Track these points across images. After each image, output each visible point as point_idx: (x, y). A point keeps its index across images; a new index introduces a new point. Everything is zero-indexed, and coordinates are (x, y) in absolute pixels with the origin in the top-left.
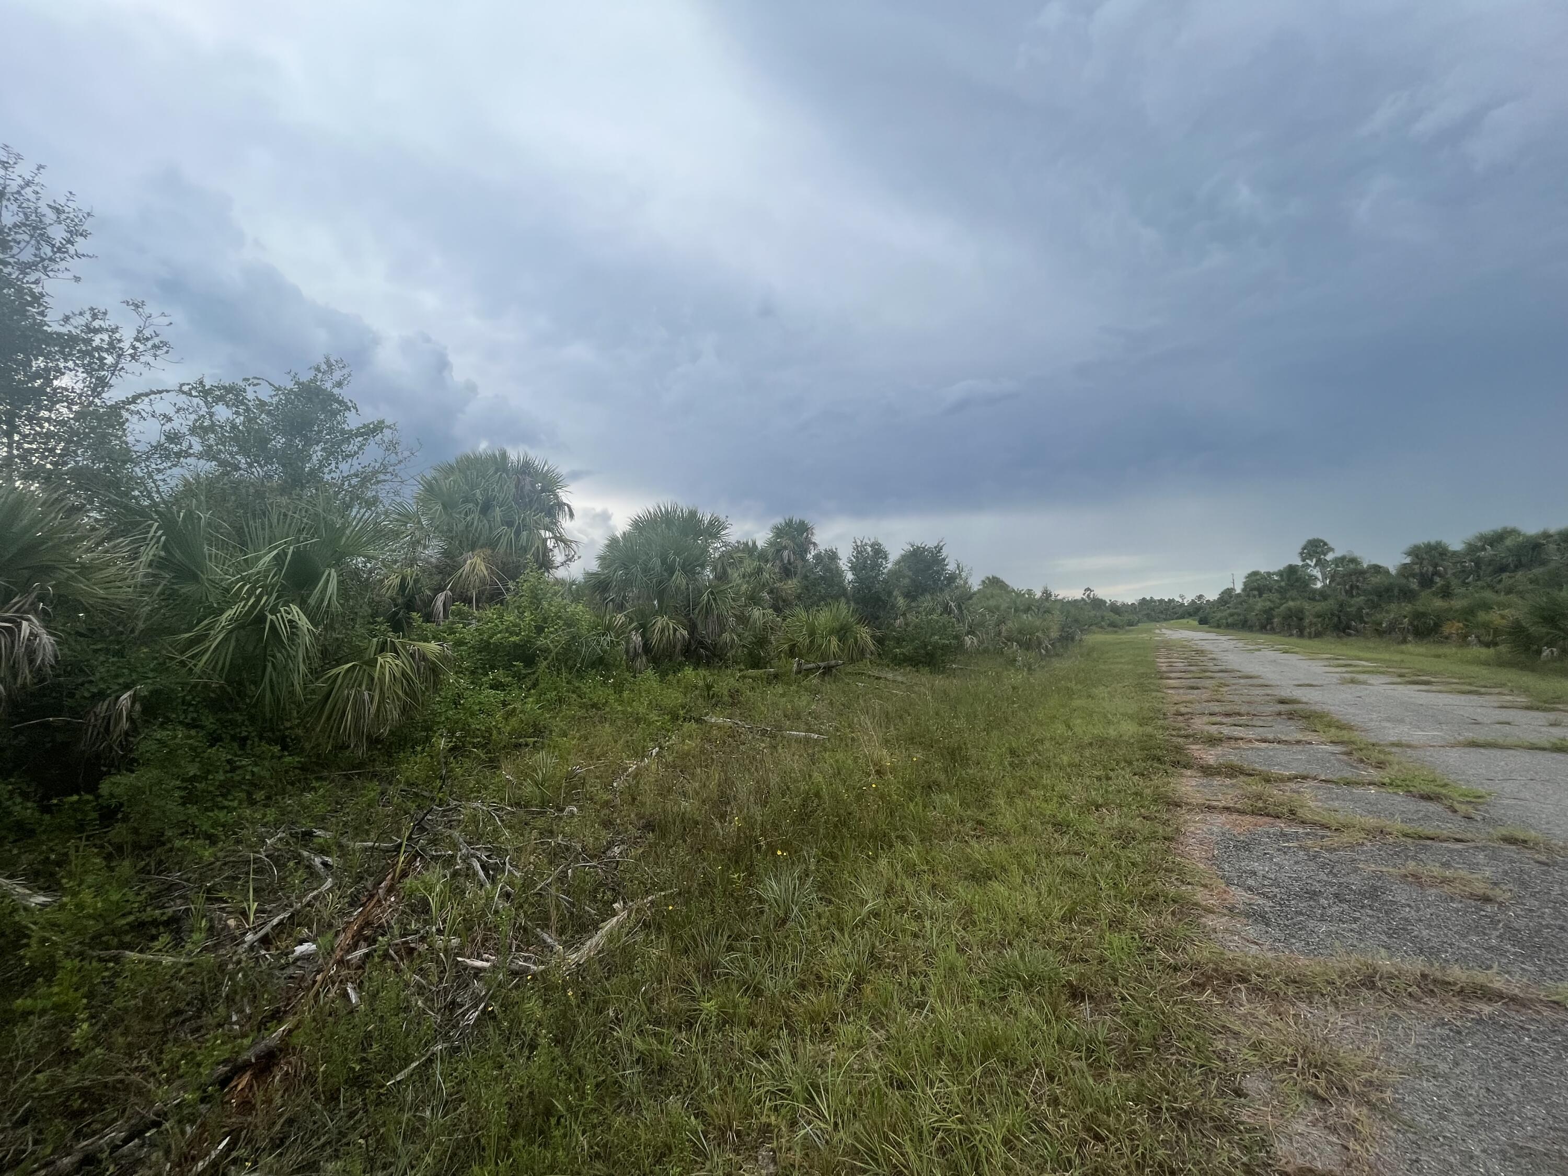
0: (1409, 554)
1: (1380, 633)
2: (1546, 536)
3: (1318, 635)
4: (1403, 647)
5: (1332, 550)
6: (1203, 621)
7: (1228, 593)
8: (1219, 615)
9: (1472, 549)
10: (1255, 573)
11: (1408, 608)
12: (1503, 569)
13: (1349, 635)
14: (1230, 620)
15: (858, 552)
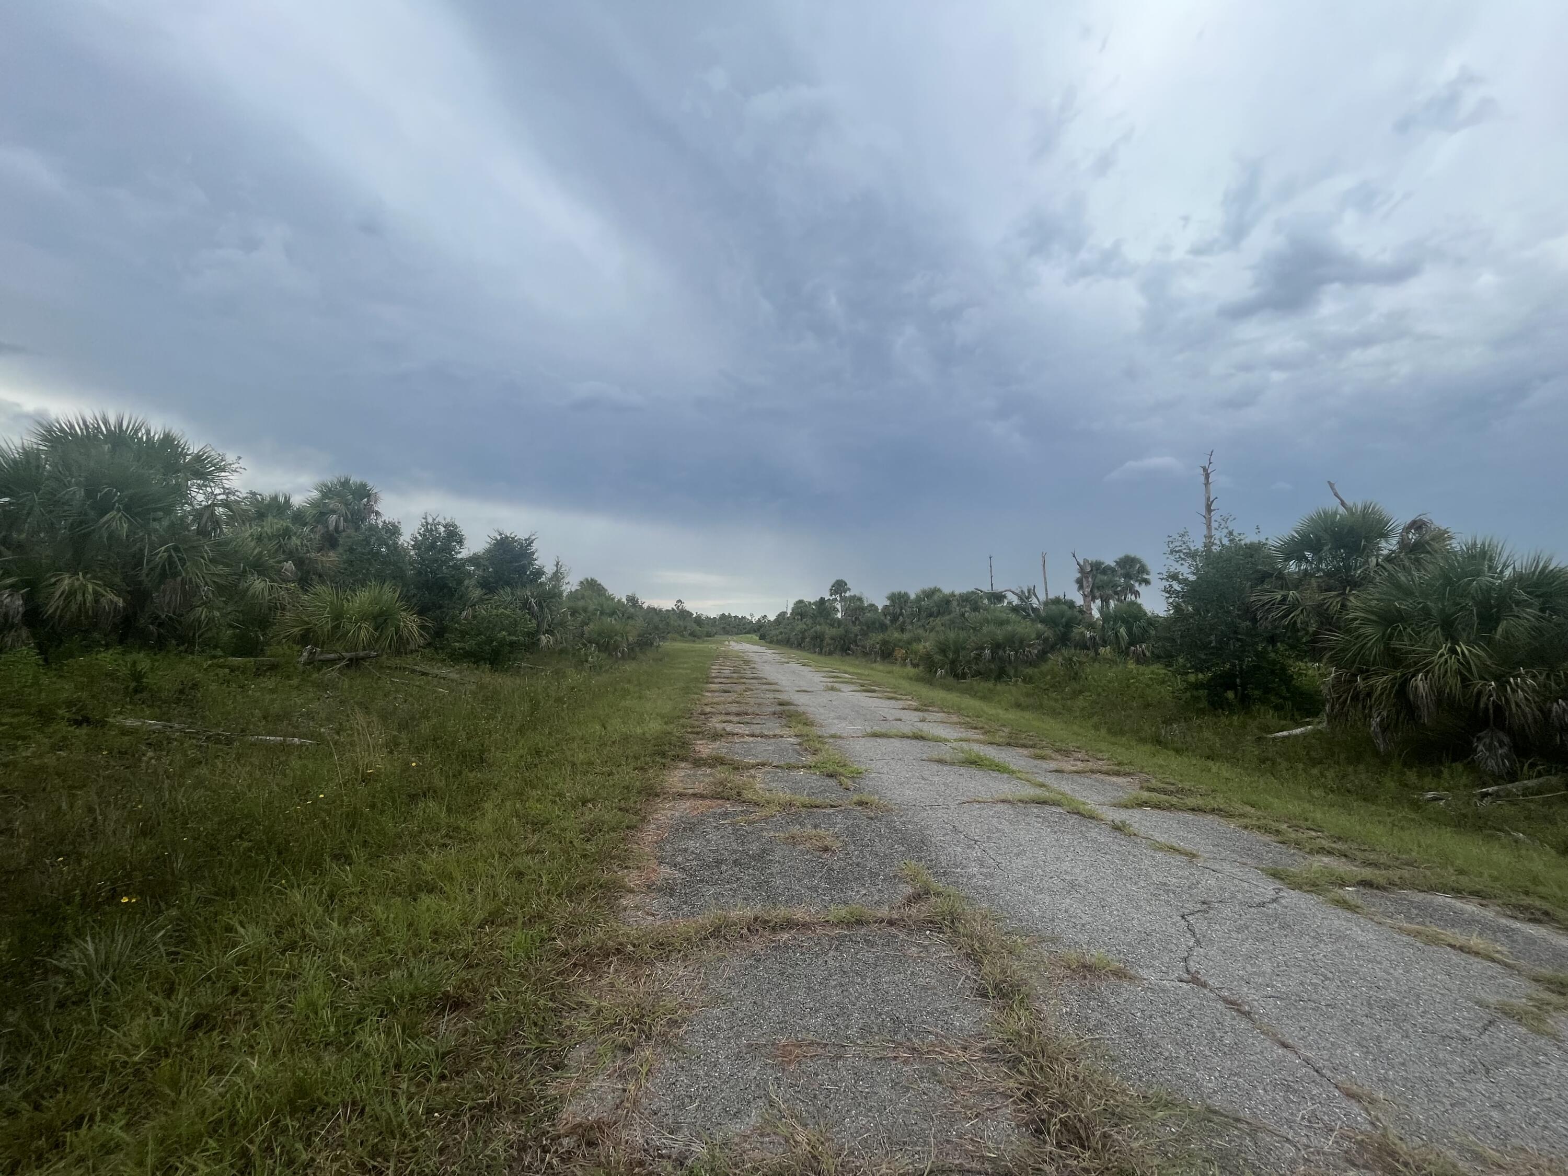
0: (889, 598)
1: (865, 654)
2: (953, 595)
3: (830, 653)
4: (874, 665)
5: (849, 589)
6: (762, 637)
7: (783, 614)
8: (773, 632)
9: (919, 599)
10: (801, 602)
11: (880, 637)
12: (931, 615)
13: (848, 654)
14: (780, 637)
15: (427, 530)
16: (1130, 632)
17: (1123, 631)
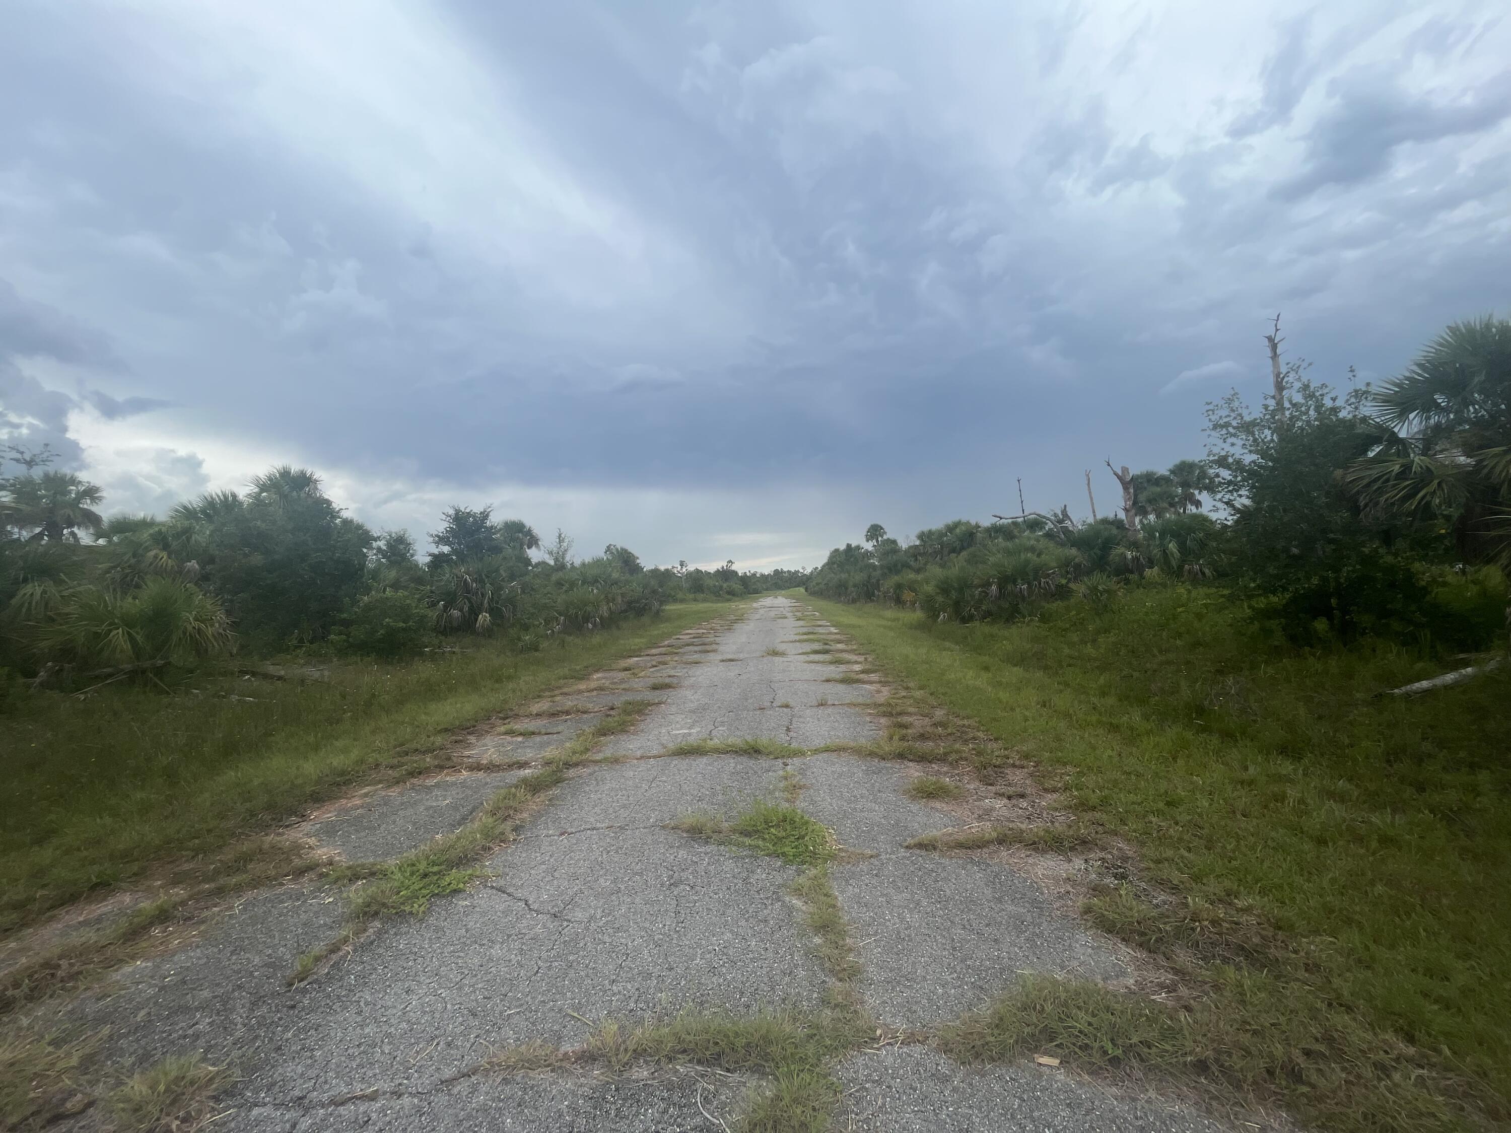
4: (885, 612)
9: (941, 535)
11: (897, 579)
12: (948, 550)
16: (1182, 547)
17: (1172, 546)
